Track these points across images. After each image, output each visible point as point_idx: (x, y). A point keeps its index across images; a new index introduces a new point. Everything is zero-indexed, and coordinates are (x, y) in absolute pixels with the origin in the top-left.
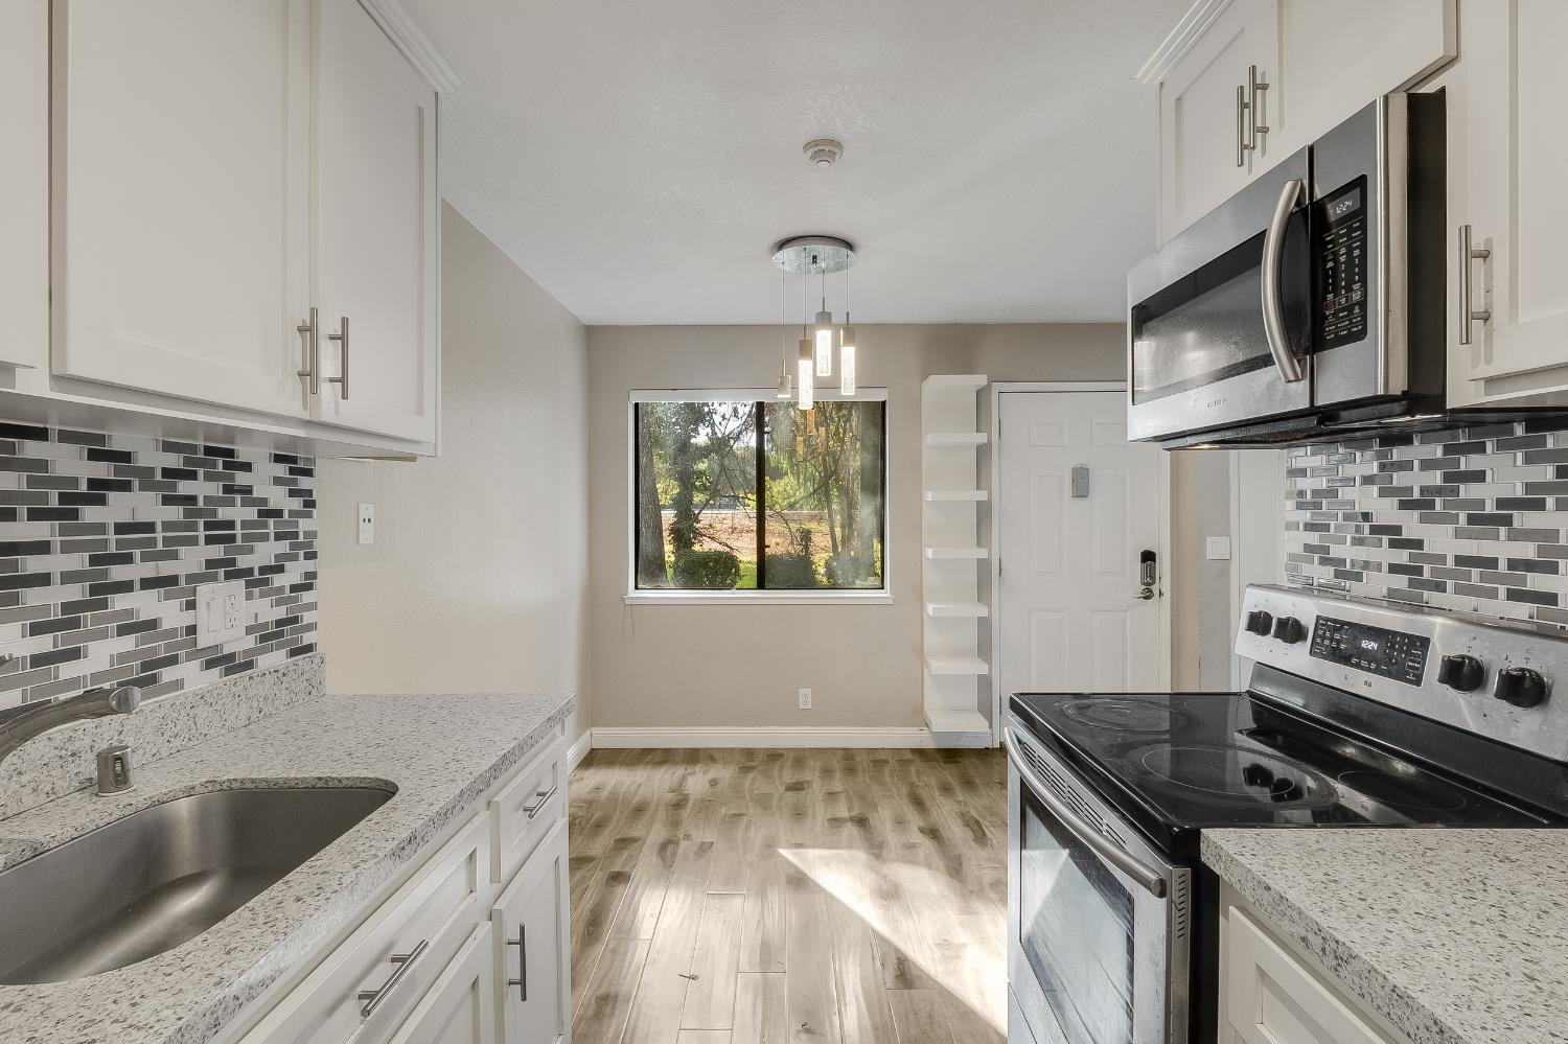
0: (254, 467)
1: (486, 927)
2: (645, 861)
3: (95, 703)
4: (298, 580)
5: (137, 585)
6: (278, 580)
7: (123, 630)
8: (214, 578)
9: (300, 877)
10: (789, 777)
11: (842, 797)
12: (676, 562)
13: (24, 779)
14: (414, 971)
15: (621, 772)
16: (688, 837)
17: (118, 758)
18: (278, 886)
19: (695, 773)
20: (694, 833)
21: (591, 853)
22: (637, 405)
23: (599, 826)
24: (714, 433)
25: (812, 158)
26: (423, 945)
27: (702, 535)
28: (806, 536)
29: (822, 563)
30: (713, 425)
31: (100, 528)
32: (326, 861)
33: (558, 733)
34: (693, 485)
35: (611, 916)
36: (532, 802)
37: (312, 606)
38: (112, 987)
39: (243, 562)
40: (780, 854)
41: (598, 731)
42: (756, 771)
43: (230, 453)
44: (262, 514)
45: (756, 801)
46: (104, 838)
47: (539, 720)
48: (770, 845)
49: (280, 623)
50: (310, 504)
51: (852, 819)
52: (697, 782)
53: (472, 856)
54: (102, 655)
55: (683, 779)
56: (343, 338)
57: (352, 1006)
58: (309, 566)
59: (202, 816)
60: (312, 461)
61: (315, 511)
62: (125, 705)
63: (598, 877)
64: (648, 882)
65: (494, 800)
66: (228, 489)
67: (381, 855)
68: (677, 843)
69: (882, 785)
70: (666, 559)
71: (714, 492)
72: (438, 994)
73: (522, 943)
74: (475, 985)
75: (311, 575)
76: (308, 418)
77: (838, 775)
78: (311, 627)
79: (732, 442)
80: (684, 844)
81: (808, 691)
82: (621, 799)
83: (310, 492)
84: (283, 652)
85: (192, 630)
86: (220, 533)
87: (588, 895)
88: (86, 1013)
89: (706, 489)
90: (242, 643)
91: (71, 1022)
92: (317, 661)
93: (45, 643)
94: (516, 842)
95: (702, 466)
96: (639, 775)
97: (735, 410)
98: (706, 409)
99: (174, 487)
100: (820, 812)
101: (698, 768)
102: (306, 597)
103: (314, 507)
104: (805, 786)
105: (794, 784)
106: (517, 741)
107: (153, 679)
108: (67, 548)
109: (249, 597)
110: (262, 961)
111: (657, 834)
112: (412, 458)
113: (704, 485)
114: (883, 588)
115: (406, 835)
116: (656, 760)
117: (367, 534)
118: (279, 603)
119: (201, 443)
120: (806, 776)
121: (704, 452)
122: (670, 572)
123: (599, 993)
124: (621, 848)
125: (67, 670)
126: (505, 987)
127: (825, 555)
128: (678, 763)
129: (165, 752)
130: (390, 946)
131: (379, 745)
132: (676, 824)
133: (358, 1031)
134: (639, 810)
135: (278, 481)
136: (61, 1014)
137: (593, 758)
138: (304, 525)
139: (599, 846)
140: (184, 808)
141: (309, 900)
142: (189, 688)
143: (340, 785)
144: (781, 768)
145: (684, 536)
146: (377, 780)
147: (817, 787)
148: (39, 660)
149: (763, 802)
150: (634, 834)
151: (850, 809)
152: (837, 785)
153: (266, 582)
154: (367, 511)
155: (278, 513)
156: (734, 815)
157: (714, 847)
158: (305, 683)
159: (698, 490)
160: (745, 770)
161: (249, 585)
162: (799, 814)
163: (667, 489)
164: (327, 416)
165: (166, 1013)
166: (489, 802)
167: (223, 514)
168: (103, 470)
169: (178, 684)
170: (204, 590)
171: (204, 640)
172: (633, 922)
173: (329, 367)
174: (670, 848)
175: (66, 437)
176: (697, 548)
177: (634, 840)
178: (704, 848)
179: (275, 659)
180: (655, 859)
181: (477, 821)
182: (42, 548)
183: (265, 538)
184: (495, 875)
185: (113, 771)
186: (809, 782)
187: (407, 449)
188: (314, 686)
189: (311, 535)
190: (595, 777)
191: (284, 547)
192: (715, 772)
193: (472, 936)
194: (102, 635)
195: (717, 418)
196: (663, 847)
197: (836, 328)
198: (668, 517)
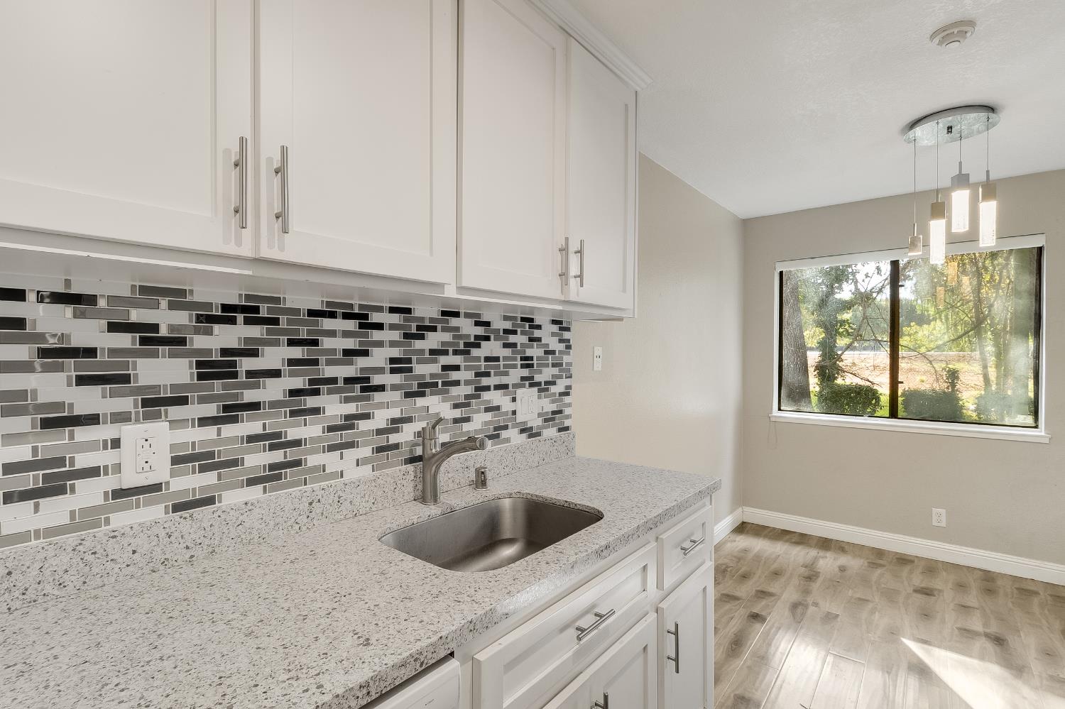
0: (543, 327)
1: (652, 616)
2: (778, 612)
3: (472, 443)
4: (562, 390)
5: (492, 388)
6: (553, 389)
7: (487, 410)
8: (523, 386)
9: (549, 550)
10: (918, 580)
11: (978, 613)
12: (820, 392)
13: (450, 475)
14: (607, 626)
15: (764, 542)
16: (816, 604)
17: (483, 473)
18: (539, 553)
19: (826, 557)
20: (821, 603)
21: (738, 594)
22: (781, 273)
23: (745, 577)
24: (857, 289)
25: (940, 43)
26: (612, 612)
27: (844, 372)
28: (953, 375)
29: (972, 400)
30: (856, 282)
31: (478, 359)
32: (563, 547)
33: (708, 503)
34: (837, 331)
35: (749, 642)
36: (687, 544)
37: (569, 405)
38: (469, 580)
39: (537, 378)
40: (902, 642)
41: (747, 509)
42: (884, 569)
43: (531, 320)
44: (547, 352)
45: (881, 593)
46: (476, 510)
47: (692, 492)
48: (893, 634)
49: (554, 413)
50: (569, 347)
51: (987, 635)
52: (828, 563)
53: (645, 568)
54: (479, 422)
55: (816, 559)
56: (580, 252)
57: (572, 632)
58: (567, 382)
59: (514, 509)
60: (569, 323)
61: (571, 351)
62: (482, 446)
63: (740, 613)
64: (780, 628)
65: (661, 537)
66: (531, 340)
67: (590, 551)
68: (806, 607)
69: (1028, 613)
70: (811, 389)
71: (857, 336)
72: (622, 645)
73: (676, 634)
74: (645, 648)
75: (569, 387)
76: (563, 299)
77: (974, 592)
78: (568, 417)
79: (874, 295)
80: (811, 609)
81: (943, 511)
82: (763, 562)
83: (568, 341)
84: (555, 429)
85: (514, 413)
86: (527, 362)
87: (733, 622)
88: (459, 588)
89: (849, 334)
90: (536, 422)
91: (453, 590)
92: (571, 436)
93: (457, 413)
94: (674, 568)
95: (847, 316)
96: (778, 548)
97: (878, 269)
98: (850, 270)
99: (508, 339)
100: (950, 620)
101: (829, 554)
102: (567, 399)
103: (571, 349)
104: (936, 593)
105: (922, 588)
106: (676, 502)
107: (498, 436)
108: (467, 368)
109: (539, 397)
110: (528, 589)
111: (790, 594)
112: (620, 319)
113: (847, 331)
114: (1036, 427)
115: (604, 543)
116: (793, 540)
117: (598, 365)
118: (553, 402)
119: (519, 315)
120: (937, 584)
121: (847, 306)
122: (814, 399)
123: (737, 692)
124: (759, 597)
125: (466, 427)
126: (666, 659)
127: (976, 393)
128: (811, 547)
129: (502, 474)
130: (594, 606)
131: (598, 489)
132: (807, 592)
133: (575, 648)
134: (777, 574)
135: (553, 334)
136: (451, 585)
137: (742, 528)
138: (566, 359)
139: (745, 590)
140: (507, 503)
141: (552, 564)
142: (513, 442)
143: (576, 508)
144: (911, 572)
145: (828, 371)
146: (594, 508)
147: (948, 596)
148: (456, 421)
149: (890, 596)
150: (771, 590)
151: (985, 625)
152: (973, 599)
153: (547, 390)
154: (598, 351)
155: (553, 352)
156: (860, 599)
157: (839, 619)
158: (566, 448)
159: (841, 335)
160: (873, 565)
161: (540, 391)
162: (926, 615)
163: (813, 336)
164: (573, 297)
165: (487, 600)
166: (657, 538)
167: (529, 353)
168: (480, 331)
169: (508, 440)
170: (520, 392)
171: (520, 418)
172: (766, 653)
173: (574, 270)
174: (799, 610)
175: (468, 315)
176: (839, 381)
177: (771, 595)
178: (829, 618)
179: (550, 432)
180: (787, 613)
181: (648, 547)
182: (457, 368)
183: (547, 365)
184: (660, 585)
185: (481, 480)
186: (940, 591)
187: (616, 314)
188: (569, 450)
189: (569, 364)
190: (743, 542)
191: (555, 371)
192: (844, 560)
193: (644, 619)
194: (478, 411)
195: (860, 277)
196: (795, 606)
197: (973, 186)
198: (813, 357)
